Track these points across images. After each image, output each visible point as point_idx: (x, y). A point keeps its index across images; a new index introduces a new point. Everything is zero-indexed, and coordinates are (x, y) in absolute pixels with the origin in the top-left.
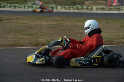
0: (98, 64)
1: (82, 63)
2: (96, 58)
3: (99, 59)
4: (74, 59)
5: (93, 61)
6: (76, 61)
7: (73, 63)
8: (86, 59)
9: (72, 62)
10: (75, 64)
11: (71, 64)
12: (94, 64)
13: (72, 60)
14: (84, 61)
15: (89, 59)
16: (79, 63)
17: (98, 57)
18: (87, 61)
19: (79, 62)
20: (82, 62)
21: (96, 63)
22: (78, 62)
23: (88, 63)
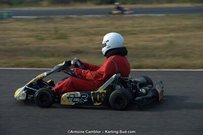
0: (100, 103)
3: (103, 95)
4: (65, 94)
6: (68, 98)
7: (64, 101)
8: (82, 95)
10: (67, 103)
11: (62, 103)
12: (95, 103)
14: (80, 98)
15: (87, 95)
16: (73, 101)
17: (100, 92)
18: (84, 98)
19: (73, 99)
20: (77, 100)
22: (71, 99)
23: (85, 101)
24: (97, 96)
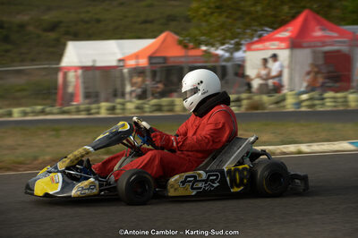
0: (242, 188)
1: (200, 188)
2: (236, 170)
3: (245, 173)
4: (177, 177)
5: (228, 179)
6: (183, 183)
7: (175, 189)
8: (209, 176)
9: (172, 186)
10: (181, 192)
11: (172, 193)
12: (232, 187)
13: (173, 179)
14: (206, 181)
15: (217, 175)
17: (240, 167)
18: (213, 181)
20: (200, 185)
21: (238, 187)
22: (188, 186)
23: (215, 185)
24: (235, 175)
